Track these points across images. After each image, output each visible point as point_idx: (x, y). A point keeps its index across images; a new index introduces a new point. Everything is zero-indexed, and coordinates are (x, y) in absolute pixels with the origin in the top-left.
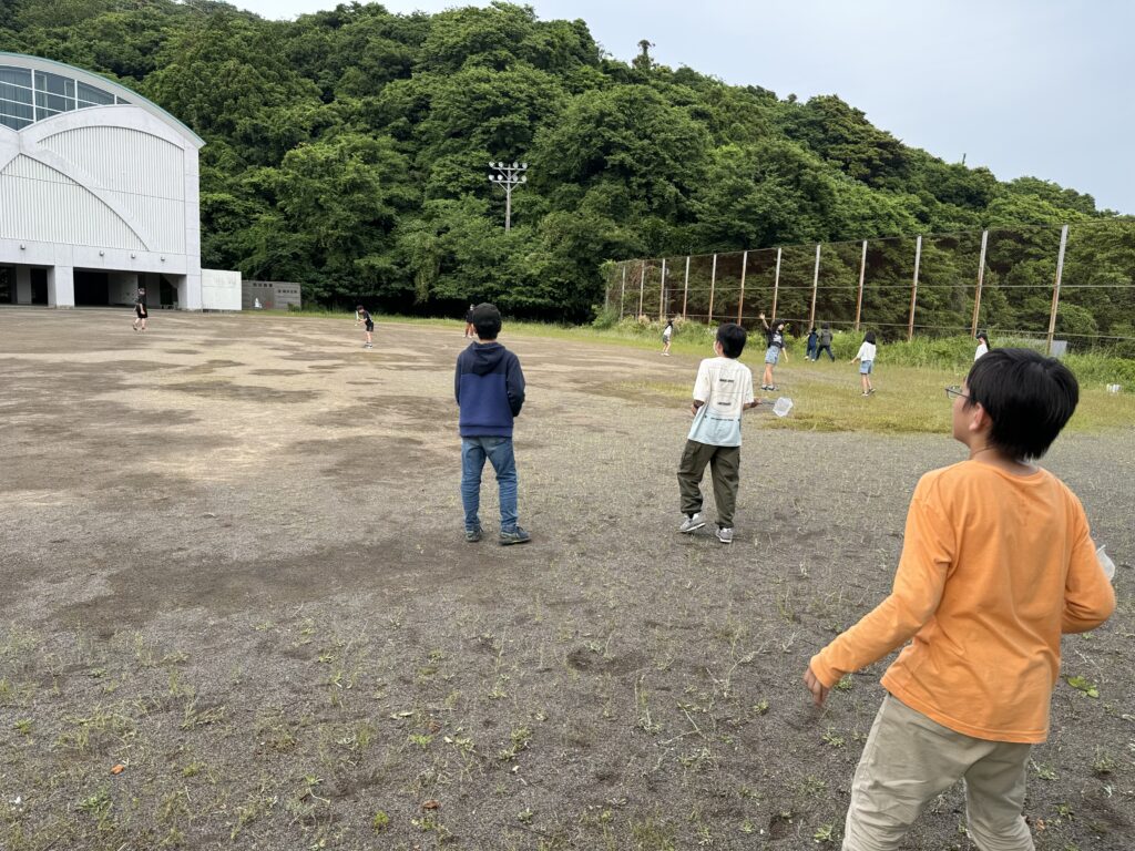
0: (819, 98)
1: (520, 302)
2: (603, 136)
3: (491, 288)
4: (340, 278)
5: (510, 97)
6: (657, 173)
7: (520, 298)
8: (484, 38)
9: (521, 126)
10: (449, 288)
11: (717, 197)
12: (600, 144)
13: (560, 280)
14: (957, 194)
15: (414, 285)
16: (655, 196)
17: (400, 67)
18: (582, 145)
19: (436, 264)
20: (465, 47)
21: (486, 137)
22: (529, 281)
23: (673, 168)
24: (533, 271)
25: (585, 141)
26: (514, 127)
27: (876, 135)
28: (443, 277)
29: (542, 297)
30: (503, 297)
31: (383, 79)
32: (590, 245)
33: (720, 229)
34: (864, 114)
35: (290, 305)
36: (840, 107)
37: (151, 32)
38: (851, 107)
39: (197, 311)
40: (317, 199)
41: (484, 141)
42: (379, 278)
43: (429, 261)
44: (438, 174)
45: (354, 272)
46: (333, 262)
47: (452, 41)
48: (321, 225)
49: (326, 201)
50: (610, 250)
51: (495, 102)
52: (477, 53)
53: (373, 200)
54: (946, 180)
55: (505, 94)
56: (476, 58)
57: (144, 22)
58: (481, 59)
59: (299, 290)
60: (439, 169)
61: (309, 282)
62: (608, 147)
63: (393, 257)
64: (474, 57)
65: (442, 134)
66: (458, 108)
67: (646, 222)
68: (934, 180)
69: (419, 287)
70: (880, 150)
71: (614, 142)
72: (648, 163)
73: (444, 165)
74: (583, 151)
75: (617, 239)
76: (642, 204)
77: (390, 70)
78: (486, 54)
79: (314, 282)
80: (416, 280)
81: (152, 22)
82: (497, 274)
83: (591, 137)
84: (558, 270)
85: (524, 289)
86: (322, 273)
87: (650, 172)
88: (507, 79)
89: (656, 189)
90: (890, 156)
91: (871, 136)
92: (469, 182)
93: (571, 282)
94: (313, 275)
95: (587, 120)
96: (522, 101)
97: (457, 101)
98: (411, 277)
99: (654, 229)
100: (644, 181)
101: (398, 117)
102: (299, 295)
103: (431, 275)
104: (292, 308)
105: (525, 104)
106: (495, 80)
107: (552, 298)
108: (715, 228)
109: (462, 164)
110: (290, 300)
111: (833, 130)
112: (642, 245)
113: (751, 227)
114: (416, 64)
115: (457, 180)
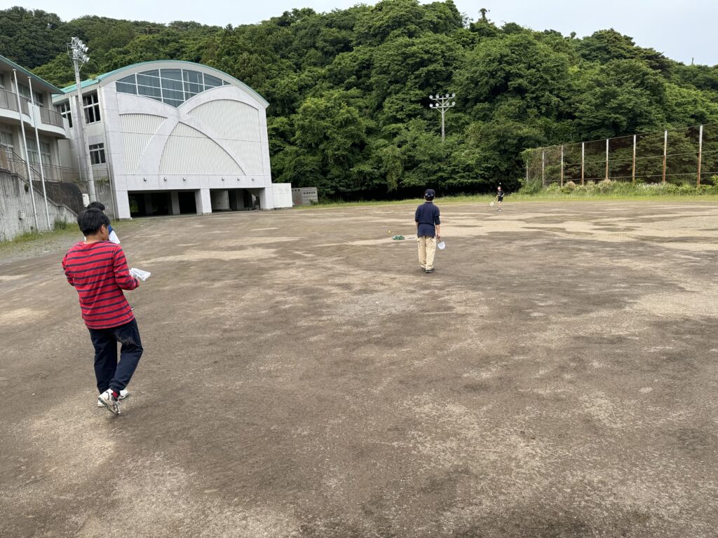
0: (600, 32)
1: (462, 183)
2: (504, 70)
3: (441, 177)
4: (340, 181)
5: (431, 54)
6: (542, 90)
7: (462, 180)
8: (400, 19)
9: (440, 71)
10: (412, 179)
11: (593, 100)
12: (503, 75)
13: (489, 166)
14: (705, 84)
15: (386, 180)
16: (542, 104)
17: (342, 45)
18: (490, 78)
19: (403, 165)
20: (388, 26)
21: (417, 81)
22: (468, 168)
23: (552, 85)
24: (470, 162)
25: (492, 75)
26: (435, 71)
27: (645, 51)
28: (407, 174)
29: (476, 178)
30: (451, 181)
31: (333, 54)
32: (509, 141)
33: (599, 121)
34: (632, 38)
35: (311, 201)
36: (617, 36)
37: (174, 44)
38: (622, 35)
39: (272, 210)
40: (325, 133)
41: (416, 83)
42: (365, 178)
43: (398, 163)
44: (389, 108)
45: (349, 177)
46: (335, 171)
47: (378, 24)
48: (328, 149)
49: (331, 134)
50: (522, 142)
51: (422, 58)
52: (396, 29)
53: (359, 129)
54: (695, 76)
55: (427, 52)
56: (396, 32)
57: (169, 38)
58: (400, 32)
59: (316, 192)
60: (390, 105)
61: (321, 186)
62: (508, 76)
63: (371, 164)
64: (395, 31)
65: (387, 82)
66: (397, 64)
67: (540, 122)
68: (686, 76)
69: (391, 181)
70: (649, 61)
71: (513, 73)
72: (535, 84)
73: (392, 103)
74: (492, 81)
75: (526, 135)
76: (535, 110)
77: (336, 47)
78: (402, 29)
79: (324, 185)
80: (388, 177)
81: (173, 38)
82: (445, 167)
83: (496, 72)
84: (486, 159)
85: (464, 175)
86: (328, 179)
87: (537, 89)
88: (425, 43)
89: (543, 100)
90: (657, 64)
91: (641, 52)
92: (410, 110)
93: (496, 167)
94: (323, 181)
95: (492, 61)
96: (439, 55)
97: (395, 60)
98: (384, 176)
99: (546, 126)
100: (535, 95)
101: (349, 77)
102: (316, 194)
103: (400, 172)
104: (313, 203)
105: (440, 57)
106: (418, 44)
107: (484, 178)
108: (596, 120)
109: (403, 100)
110: (311, 198)
111: (614, 51)
112: (542, 137)
113: (623, 118)
114: (352, 41)
115: (402, 110)
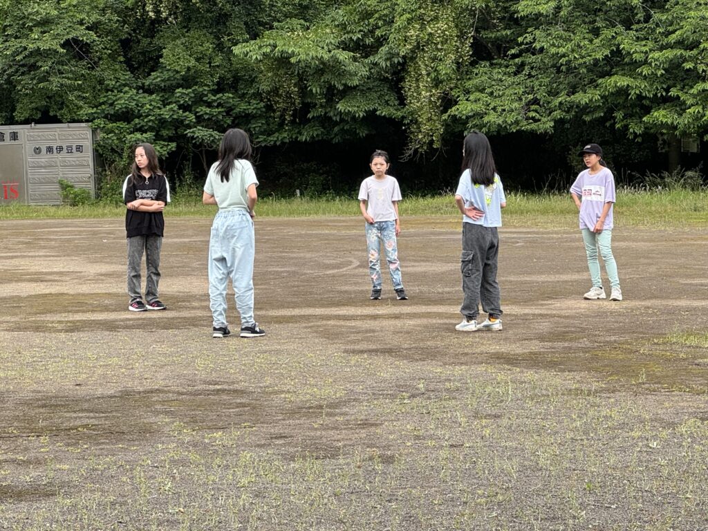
4: (199, 100)
15: (402, 101)
19: (462, 36)
35: (66, 187)
42: (304, 91)
43: (443, 26)
45: (236, 80)
46: (178, 56)
59: (88, 144)
61: (115, 118)
63: (343, 27)
69: (415, 105)
79: (127, 116)
80: (408, 85)
86: (149, 91)
94: (126, 99)
98: (394, 80)
102: (88, 157)
103: (446, 68)
104: (74, 199)
110: (67, 174)
